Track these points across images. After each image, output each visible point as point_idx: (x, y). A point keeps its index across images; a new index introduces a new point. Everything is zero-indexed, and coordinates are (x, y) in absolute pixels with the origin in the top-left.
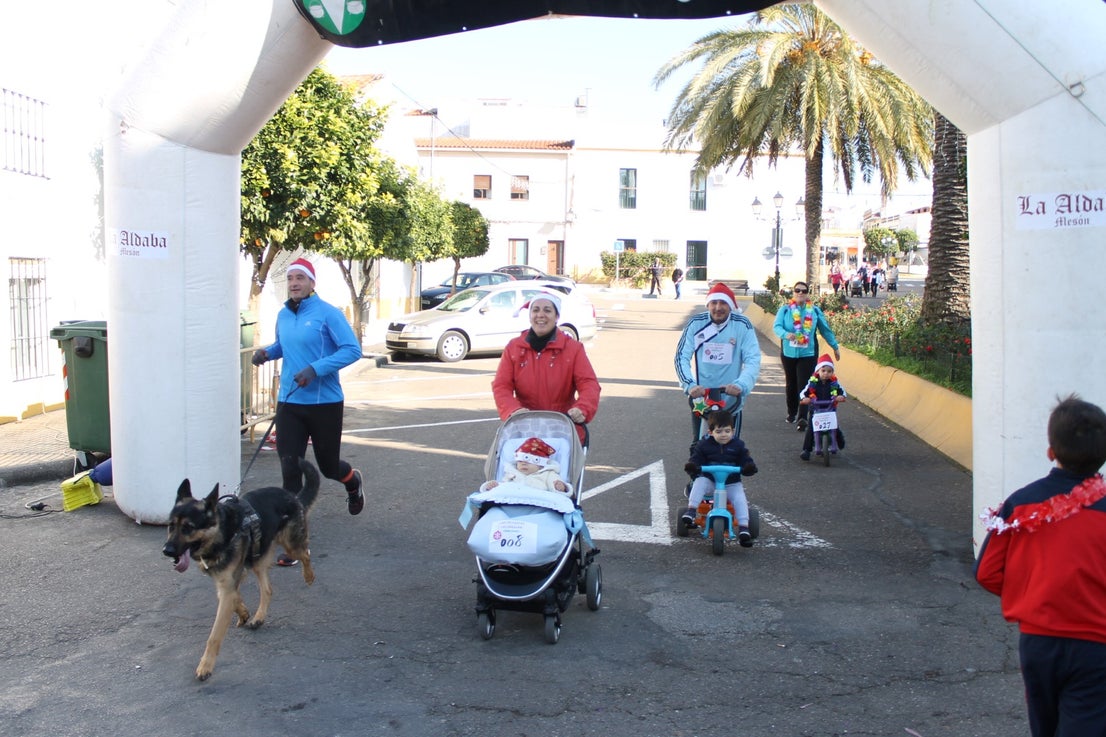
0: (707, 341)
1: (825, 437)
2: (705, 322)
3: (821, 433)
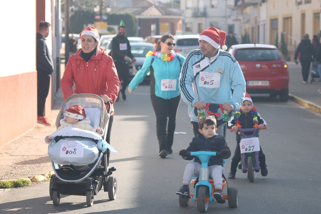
0: (202, 71)
1: (249, 159)
2: (200, 57)
3: (247, 155)
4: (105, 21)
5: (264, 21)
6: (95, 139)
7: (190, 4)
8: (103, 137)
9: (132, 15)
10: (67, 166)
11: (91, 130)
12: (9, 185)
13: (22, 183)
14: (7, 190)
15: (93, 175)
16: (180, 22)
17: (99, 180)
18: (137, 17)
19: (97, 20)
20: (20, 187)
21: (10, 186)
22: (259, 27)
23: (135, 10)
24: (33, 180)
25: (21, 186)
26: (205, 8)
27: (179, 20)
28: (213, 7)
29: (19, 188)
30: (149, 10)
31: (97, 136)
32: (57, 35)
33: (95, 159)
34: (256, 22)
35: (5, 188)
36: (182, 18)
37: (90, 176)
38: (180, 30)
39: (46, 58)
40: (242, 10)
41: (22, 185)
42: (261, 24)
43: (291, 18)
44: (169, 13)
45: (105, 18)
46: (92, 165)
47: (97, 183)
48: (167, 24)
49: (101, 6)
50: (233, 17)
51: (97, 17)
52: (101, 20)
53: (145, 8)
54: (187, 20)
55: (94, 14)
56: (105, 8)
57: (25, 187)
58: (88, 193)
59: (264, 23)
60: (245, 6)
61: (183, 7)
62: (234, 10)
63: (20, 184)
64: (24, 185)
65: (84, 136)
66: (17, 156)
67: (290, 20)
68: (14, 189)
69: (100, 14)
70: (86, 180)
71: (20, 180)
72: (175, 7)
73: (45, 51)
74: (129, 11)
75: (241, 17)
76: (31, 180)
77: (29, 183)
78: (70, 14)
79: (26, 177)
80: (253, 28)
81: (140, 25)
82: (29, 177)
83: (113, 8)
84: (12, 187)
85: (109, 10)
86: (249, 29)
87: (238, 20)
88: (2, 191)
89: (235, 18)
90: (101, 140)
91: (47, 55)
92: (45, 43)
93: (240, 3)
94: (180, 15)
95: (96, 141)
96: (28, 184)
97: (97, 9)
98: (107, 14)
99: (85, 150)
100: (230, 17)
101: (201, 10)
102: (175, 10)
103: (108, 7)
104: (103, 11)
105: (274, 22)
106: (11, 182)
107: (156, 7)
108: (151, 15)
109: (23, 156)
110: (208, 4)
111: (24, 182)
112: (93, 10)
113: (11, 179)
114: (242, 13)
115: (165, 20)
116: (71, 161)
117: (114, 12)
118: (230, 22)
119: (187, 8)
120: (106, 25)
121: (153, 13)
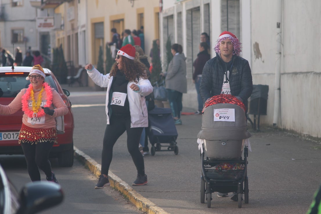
5: (83, 26)
22: (77, 34)
34: (73, 29)
42: (80, 30)
43: (123, 20)
59: (84, 29)
67: (121, 22)
80: (69, 37)
86: (64, 38)
105: (97, 26)
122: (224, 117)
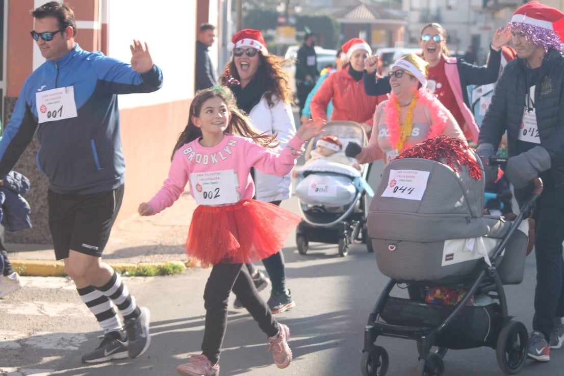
4: (292, 26)
6: (351, 174)
7: (416, 4)
8: (362, 174)
9: (332, 17)
10: (317, 206)
11: (347, 164)
12: (153, 271)
13: (171, 269)
14: (149, 279)
15: (348, 219)
16: (402, 30)
17: (355, 226)
18: (340, 21)
19: (281, 25)
20: (168, 275)
21: (153, 273)
23: (336, 10)
24: (188, 264)
25: (170, 274)
26: (439, 10)
27: (399, 26)
28: (449, 8)
29: (166, 276)
30: (357, 11)
31: (354, 172)
32: (224, 44)
33: (351, 199)
35: (146, 276)
36: (404, 23)
37: (344, 220)
38: (401, 40)
39: (209, 78)
40: (493, 14)
41: (172, 272)
44: (387, 16)
45: (292, 21)
46: (346, 207)
47: (352, 230)
48: (383, 32)
49: (287, 3)
50: (481, 24)
51: (282, 20)
52: (286, 24)
53: (351, 8)
54: (412, 27)
55: (277, 15)
56: (293, 8)
57: (176, 275)
58: (340, 241)
60: (498, 7)
61: (406, 7)
62: (481, 13)
63: (169, 270)
64: (175, 273)
65: (339, 171)
66: (165, 226)
68: (160, 278)
69: (286, 15)
70: (339, 224)
71: (169, 265)
72: (395, 7)
73: (208, 68)
74: (327, 12)
75: (491, 24)
76: (186, 264)
77: (182, 269)
78: (244, 14)
79: (177, 259)
81: (343, 32)
82: (182, 261)
83: (304, 7)
84: (157, 275)
85: (298, 10)
87: (487, 28)
88: (141, 280)
89: (482, 25)
90: (359, 177)
91: (211, 74)
92: (208, 56)
93: (490, 4)
94: (401, 18)
95: (352, 178)
96: (181, 271)
97: (281, 9)
98: (296, 16)
99: (339, 188)
100: (475, 23)
101: (433, 12)
102: (394, 12)
103: (298, 5)
104: (290, 12)
106: (155, 267)
107: (367, 7)
108: (359, 18)
109: (173, 226)
110: (443, 4)
111: (174, 268)
112: (276, 10)
113: (155, 262)
114: (493, 18)
115: (380, 27)
116: (321, 200)
117: (305, 14)
118: (475, 30)
119: (412, 9)
120: (293, 31)
121: (363, 15)
122: (404, 188)
